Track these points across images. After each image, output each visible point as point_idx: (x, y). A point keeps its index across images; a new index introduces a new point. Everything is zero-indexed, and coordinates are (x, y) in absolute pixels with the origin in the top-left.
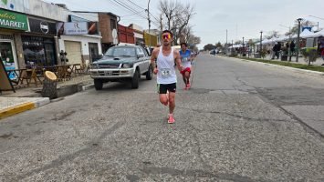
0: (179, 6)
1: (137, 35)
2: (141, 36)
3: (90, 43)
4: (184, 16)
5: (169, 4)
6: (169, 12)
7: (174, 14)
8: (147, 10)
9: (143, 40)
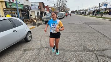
1: (50, 9)
4: (65, 2)
6: (60, 1)
8: (54, 1)
9: (52, 10)
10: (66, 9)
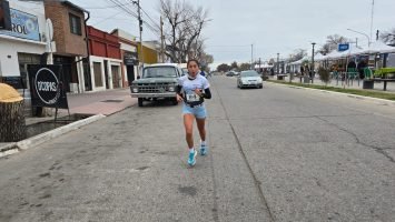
0: (187, 8)
1: (124, 47)
2: (132, 49)
3: (19, 54)
4: (194, 23)
5: (173, 6)
6: (174, 16)
7: (180, 19)
9: (136, 54)
10: (199, 55)
